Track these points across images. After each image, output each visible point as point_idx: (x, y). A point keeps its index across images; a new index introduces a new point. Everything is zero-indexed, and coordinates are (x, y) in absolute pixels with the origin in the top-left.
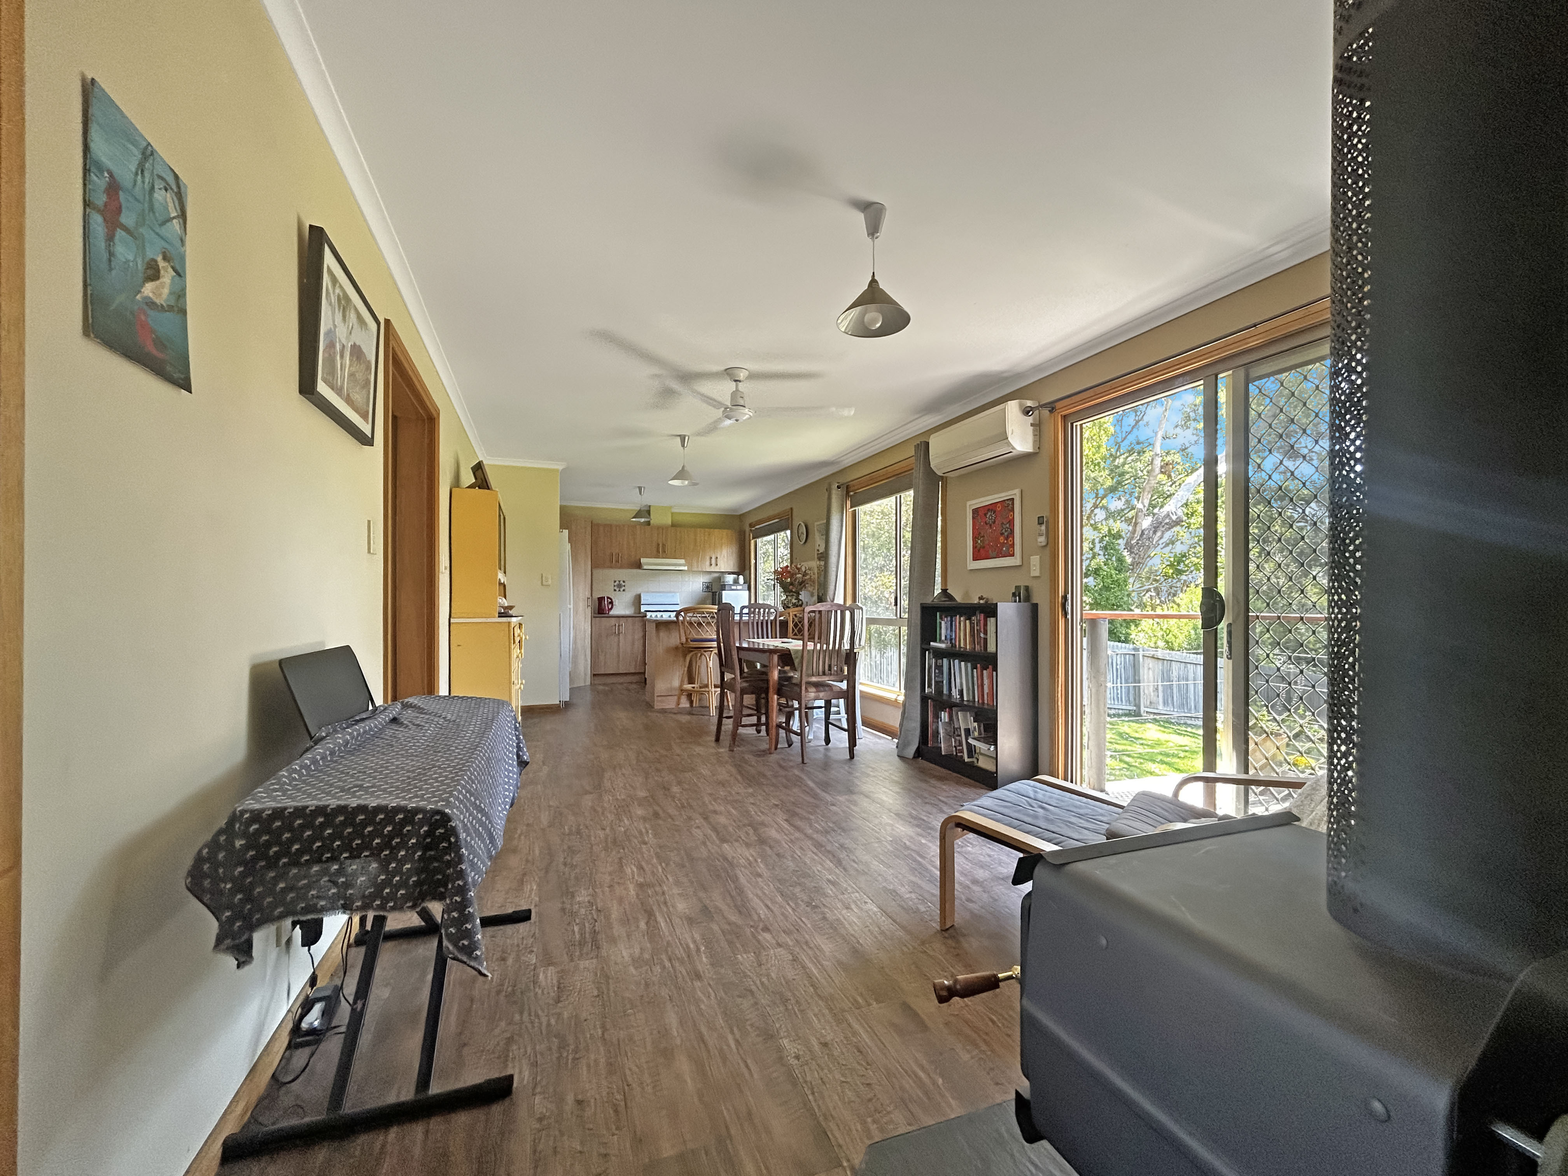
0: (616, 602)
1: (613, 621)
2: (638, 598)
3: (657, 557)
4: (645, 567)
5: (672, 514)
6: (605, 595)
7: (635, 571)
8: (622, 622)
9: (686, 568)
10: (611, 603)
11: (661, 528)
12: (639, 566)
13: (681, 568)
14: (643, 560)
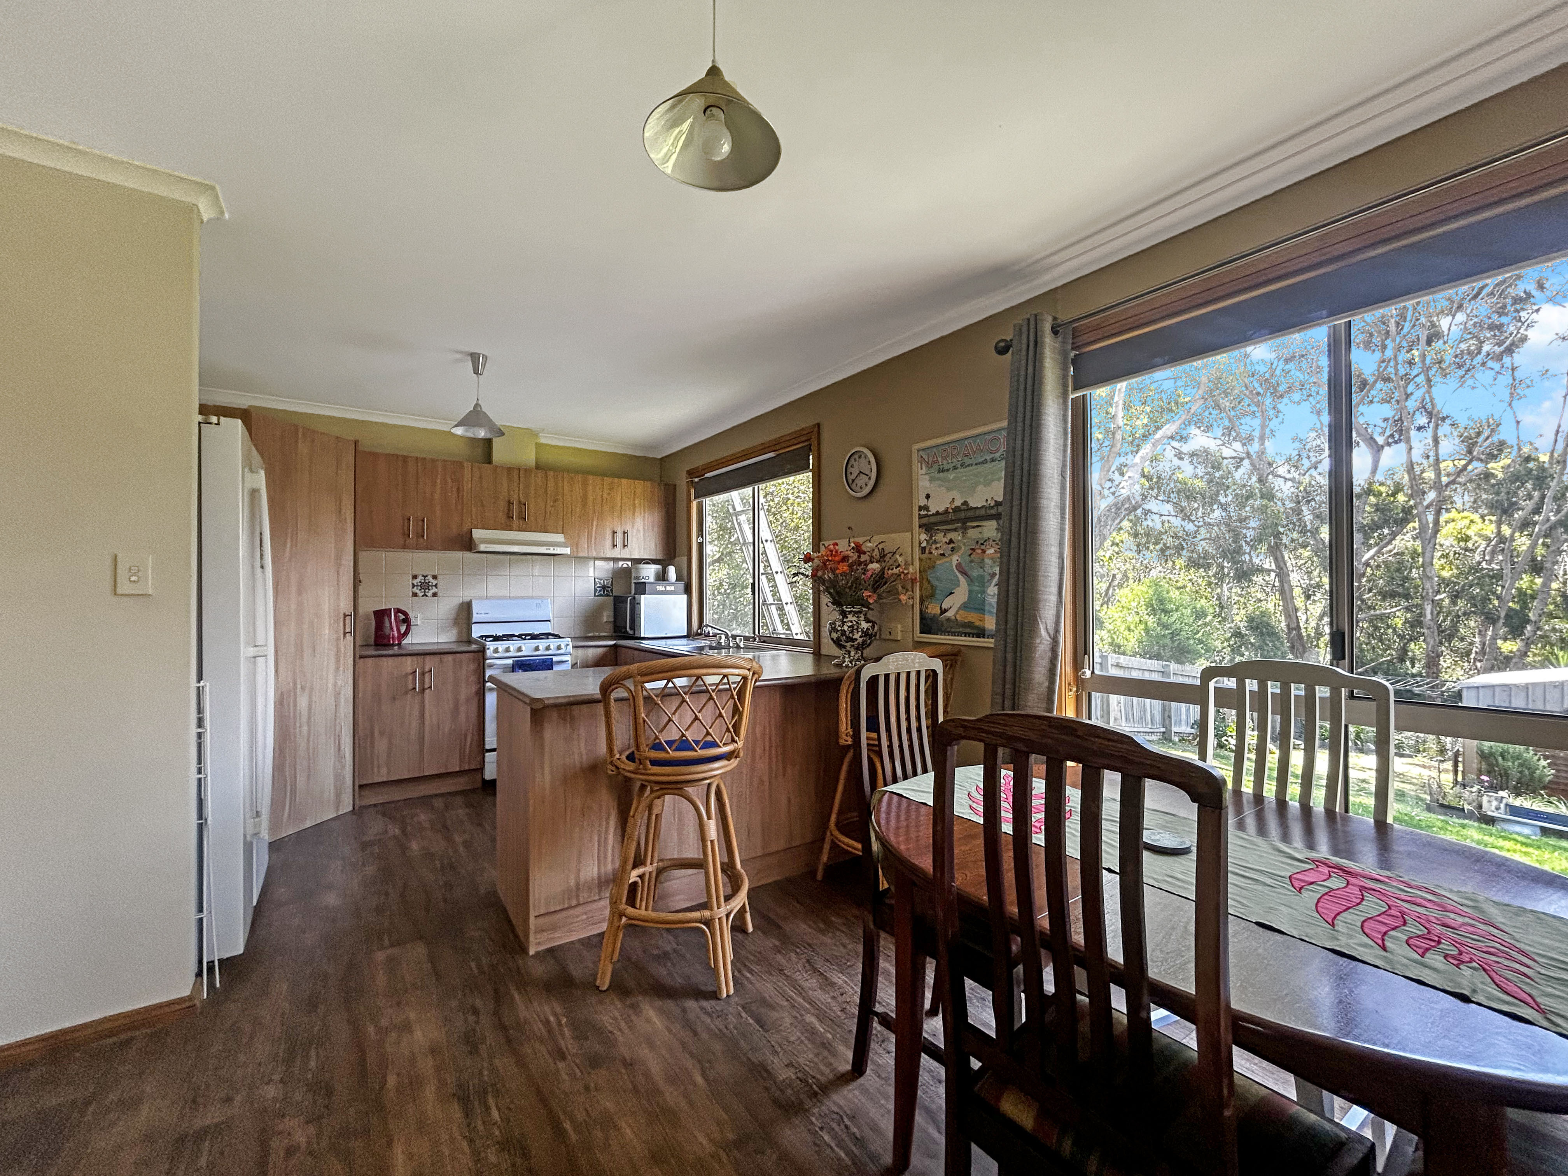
0: (417, 618)
1: (409, 664)
2: (466, 609)
3: (509, 528)
4: (482, 548)
5: (539, 446)
6: (392, 606)
7: (459, 555)
8: (430, 663)
9: (567, 551)
10: (407, 621)
11: (514, 471)
12: (468, 544)
13: (558, 551)
14: (477, 534)
